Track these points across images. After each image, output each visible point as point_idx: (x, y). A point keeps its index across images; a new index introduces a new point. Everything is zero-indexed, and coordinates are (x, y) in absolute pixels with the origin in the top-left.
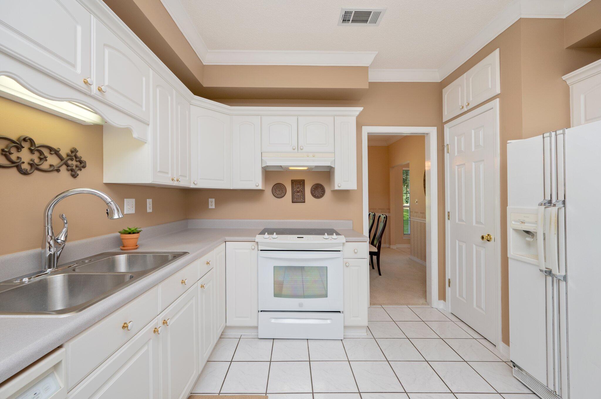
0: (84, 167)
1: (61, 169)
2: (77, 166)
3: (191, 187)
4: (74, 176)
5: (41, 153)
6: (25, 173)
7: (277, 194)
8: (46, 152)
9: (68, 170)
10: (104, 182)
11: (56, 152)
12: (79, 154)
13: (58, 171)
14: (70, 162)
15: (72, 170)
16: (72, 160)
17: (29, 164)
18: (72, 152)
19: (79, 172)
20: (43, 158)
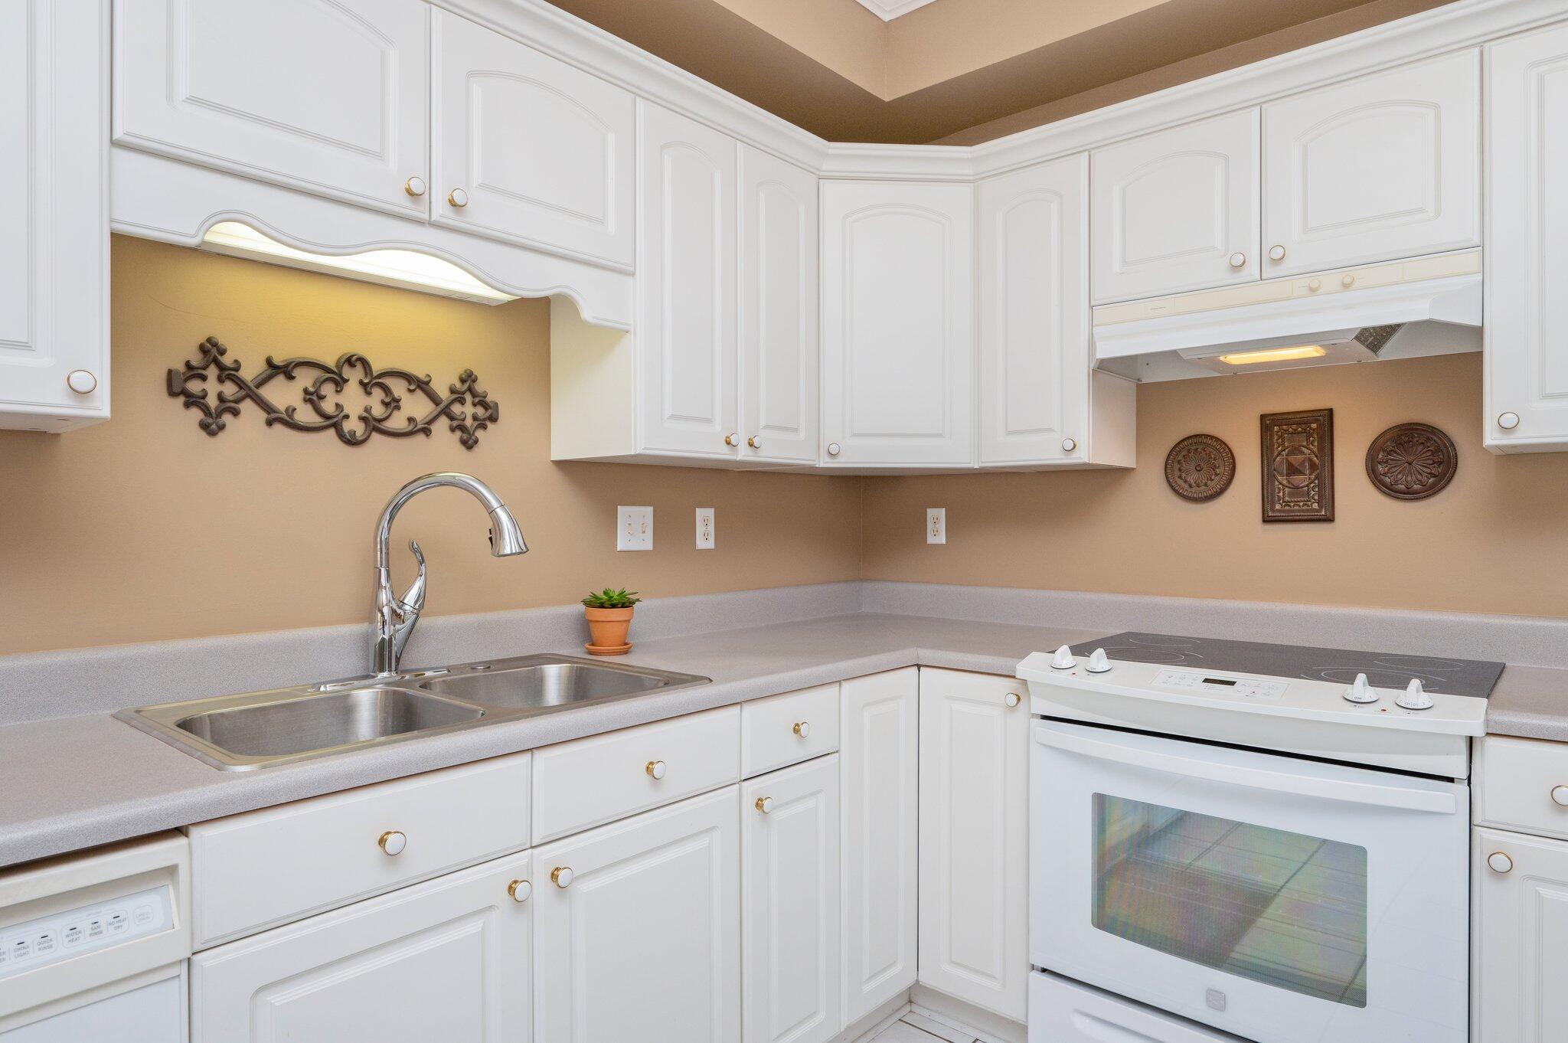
0: (493, 419)
1: (434, 427)
2: (475, 418)
3: (822, 465)
4: (469, 443)
5: (386, 390)
6: (351, 441)
7: (1186, 486)
8: (398, 388)
9: (452, 430)
10: (553, 458)
11: (421, 385)
12: (479, 387)
13: (426, 431)
14: (456, 409)
15: (462, 428)
16: (462, 401)
17: (362, 419)
18: (463, 381)
19: (479, 434)
20: (392, 404)
